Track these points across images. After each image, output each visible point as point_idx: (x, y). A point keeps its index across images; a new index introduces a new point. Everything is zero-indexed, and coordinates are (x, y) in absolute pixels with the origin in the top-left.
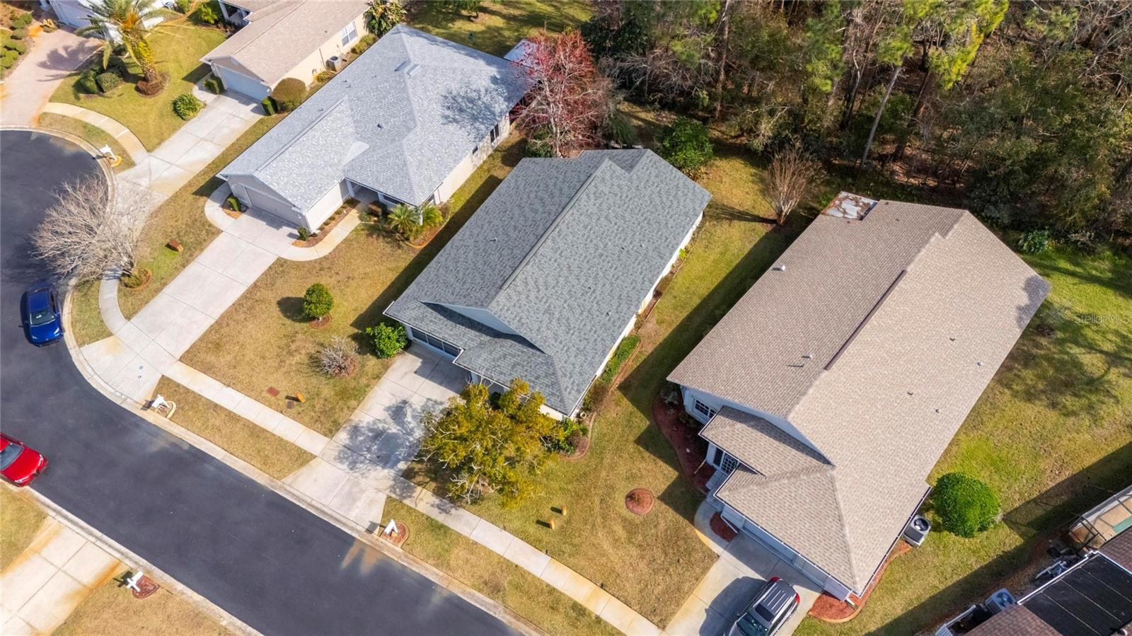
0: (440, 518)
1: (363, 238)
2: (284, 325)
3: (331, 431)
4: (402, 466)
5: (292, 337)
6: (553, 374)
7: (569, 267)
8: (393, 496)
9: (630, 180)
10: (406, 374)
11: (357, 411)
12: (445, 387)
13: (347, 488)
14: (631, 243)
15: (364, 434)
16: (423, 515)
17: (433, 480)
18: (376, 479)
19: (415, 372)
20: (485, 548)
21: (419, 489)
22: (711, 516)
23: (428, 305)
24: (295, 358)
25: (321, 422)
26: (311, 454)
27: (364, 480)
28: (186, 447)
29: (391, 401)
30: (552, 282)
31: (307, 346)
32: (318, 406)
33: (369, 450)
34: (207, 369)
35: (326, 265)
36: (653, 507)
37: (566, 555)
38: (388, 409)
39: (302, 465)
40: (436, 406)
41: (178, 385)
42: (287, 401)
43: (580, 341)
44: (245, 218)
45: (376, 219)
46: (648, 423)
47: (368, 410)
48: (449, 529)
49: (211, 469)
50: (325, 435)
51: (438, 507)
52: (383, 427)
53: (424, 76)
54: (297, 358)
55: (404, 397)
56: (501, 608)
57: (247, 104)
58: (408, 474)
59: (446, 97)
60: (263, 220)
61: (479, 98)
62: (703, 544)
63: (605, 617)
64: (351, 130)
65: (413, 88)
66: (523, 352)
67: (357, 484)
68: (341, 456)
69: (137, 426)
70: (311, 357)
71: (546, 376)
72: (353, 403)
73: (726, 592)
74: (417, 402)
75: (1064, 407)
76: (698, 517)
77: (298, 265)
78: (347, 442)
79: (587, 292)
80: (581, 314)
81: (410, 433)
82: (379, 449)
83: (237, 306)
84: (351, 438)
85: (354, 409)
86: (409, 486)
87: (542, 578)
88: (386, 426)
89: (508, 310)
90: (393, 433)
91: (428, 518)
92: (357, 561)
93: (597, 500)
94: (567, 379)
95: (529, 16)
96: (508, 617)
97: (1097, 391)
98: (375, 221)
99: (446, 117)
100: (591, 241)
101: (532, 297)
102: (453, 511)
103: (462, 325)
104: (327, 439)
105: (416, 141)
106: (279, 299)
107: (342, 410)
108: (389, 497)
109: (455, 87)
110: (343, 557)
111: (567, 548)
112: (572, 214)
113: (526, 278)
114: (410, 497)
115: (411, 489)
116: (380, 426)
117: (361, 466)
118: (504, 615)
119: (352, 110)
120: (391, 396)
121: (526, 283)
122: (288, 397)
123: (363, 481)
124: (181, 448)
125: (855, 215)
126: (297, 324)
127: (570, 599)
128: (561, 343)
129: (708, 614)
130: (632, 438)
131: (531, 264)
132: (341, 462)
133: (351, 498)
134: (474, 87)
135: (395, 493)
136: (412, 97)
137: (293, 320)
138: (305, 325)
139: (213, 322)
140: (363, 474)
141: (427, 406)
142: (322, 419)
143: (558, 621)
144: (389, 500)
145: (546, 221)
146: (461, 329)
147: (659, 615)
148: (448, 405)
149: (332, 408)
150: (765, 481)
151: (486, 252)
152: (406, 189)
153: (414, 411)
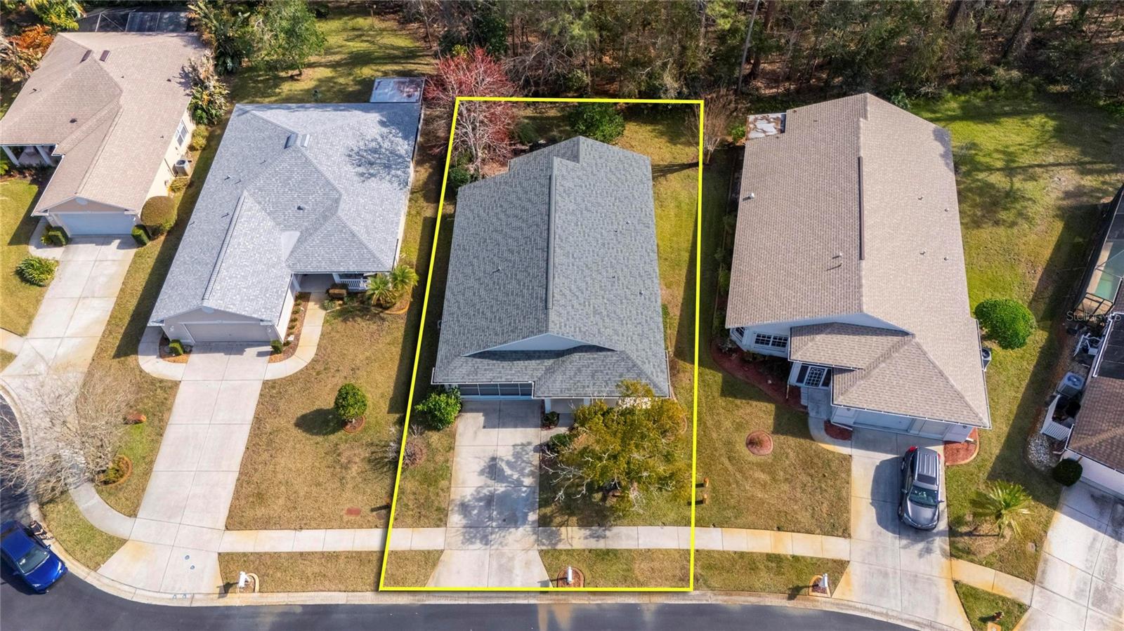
0: (601, 545)
1: (340, 325)
2: (317, 443)
3: (440, 520)
4: (533, 517)
5: (335, 449)
6: (634, 366)
7: (587, 266)
8: (544, 548)
9: (583, 169)
10: (476, 433)
11: (452, 489)
12: (522, 427)
13: (495, 564)
14: (618, 224)
15: (475, 507)
16: (584, 550)
17: (571, 514)
18: (517, 541)
19: (484, 427)
20: (660, 550)
21: (563, 529)
22: (823, 427)
23: (474, 356)
24: (353, 470)
25: (424, 516)
26: (437, 551)
27: (506, 548)
28: (299, 610)
29: (482, 464)
30: (583, 286)
31: (357, 452)
32: (411, 504)
33: (491, 519)
34: (266, 524)
35: (319, 367)
37: (733, 519)
38: (482, 472)
39: (434, 565)
40: (526, 448)
41: (245, 554)
42: (375, 513)
43: (636, 327)
44: (195, 358)
45: (341, 302)
46: (720, 375)
47: (463, 483)
48: (616, 550)
49: (343, 616)
50: (438, 526)
51: (591, 536)
52: (490, 491)
53: (318, 143)
55: (491, 454)
56: (709, 593)
57: (109, 243)
58: (544, 522)
59: (350, 156)
60: (219, 352)
61: (380, 147)
62: (833, 453)
63: (799, 552)
64: (270, 224)
66: (594, 359)
67: (502, 555)
68: (468, 537)
69: (228, 617)
70: (369, 461)
71: (628, 371)
72: (443, 483)
73: (876, 481)
74: (505, 453)
75: (1004, 221)
77: (291, 380)
78: (464, 522)
79: (614, 282)
80: (622, 303)
81: (519, 483)
82: (500, 513)
83: (253, 447)
84: (465, 516)
85: (449, 488)
86: (552, 532)
87: (726, 549)
88: (492, 489)
90: (503, 492)
91: (590, 551)
92: (553, 623)
93: (726, 462)
94: (647, 365)
95: (351, 58)
96: (720, 597)
97: (1016, 200)
98: (340, 305)
99: (362, 175)
100: (589, 235)
101: (577, 306)
102: (608, 533)
103: (519, 360)
104: (442, 529)
106: (293, 422)
107: (438, 494)
108: (541, 552)
111: (729, 513)
112: (559, 217)
114: (560, 541)
115: (557, 534)
116: (485, 491)
117: (494, 536)
118: (715, 598)
119: (260, 203)
120: (477, 460)
122: (373, 510)
123: (506, 550)
124: (294, 614)
125: (774, 132)
126: (332, 437)
127: (761, 554)
128: (623, 335)
129: (875, 507)
130: (716, 395)
131: (556, 276)
132: (472, 543)
133: (505, 570)
134: (369, 137)
135: (544, 544)
137: (324, 435)
138: (340, 434)
139: (236, 475)
140: (501, 543)
141: (518, 452)
142: (423, 513)
143: (765, 577)
144: (543, 554)
145: (541, 233)
146: (521, 364)
147: (838, 526)
148: (536, 442)
149: (427, 498)
150: (866, 373)
151: (498, 284)
152: (369, 259)
153: (508, 463)
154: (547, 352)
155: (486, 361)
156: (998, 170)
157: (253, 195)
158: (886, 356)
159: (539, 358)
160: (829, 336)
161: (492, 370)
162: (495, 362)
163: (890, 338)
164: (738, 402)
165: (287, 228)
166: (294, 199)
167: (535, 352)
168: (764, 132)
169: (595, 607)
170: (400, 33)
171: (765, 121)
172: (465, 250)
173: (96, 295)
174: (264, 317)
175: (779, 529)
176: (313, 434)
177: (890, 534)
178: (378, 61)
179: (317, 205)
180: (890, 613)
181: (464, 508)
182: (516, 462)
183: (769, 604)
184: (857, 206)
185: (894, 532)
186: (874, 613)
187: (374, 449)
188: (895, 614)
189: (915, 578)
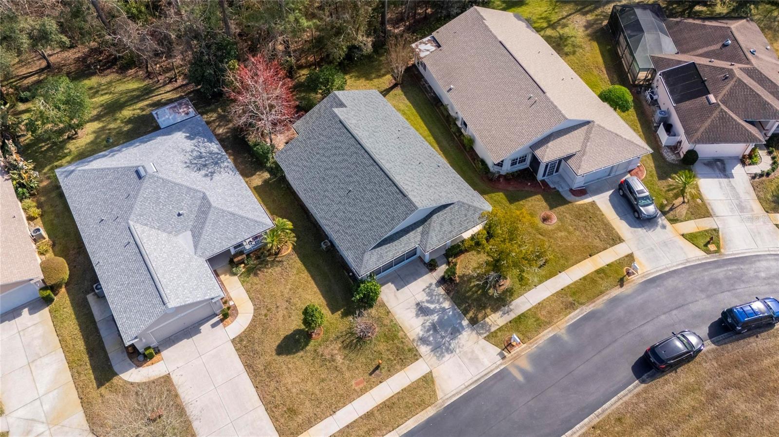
0: (512, 316)
1: (255, 279)
2: (302, 357)
3: (415, 355)
4: (465, 323)
5: (318, 355)
6: (469, 206)
7: (402, 163)
8: (485, 335)
9: (352, 109)
10: (395, 296)
11: (408, 335)
12: (419, 278)
13: (466, 360)
14: (395, 133)
15: (429, 336)
16: (507, 324)
17: (485, 308)
18: (468, 341)
19: (398, 290)
20: (544, 300)
21: (487, 319)
22: (571, 194)
25: (405, 359)
26: (428, 373)
27: (464, 348)
29: (413, 311)
30: (410, 175)
31: (332, 347)
32: (390, 357)
33: (443, 337)
34: (309, 423)
35: (263, 311)
37: (566, 263)
38: (417, 315)
39: (433, 382)
40: (431, 288)
42: (373, 375)
43: (452, 185)
44: (165, 353)
45: (243, 265)
46: (501, 193)
47: (411, 327)
48: (522, 314)
50: (417, 359)
51: (504, 314)
52: (430, 323)
53: (161, 166)
54: (339, 358)
55: (413, 303)
56: (584, 307)
58: (474, 322)
59: (188, 167)
61: (201, 153)
62: (585, 204)
64: (165, 235)
65: (169, 177)
67: (465, 353)
68: (438, 355)
70: (345, 348)
71: (468, 211)
72: (400, 334)
73: (614, 207)
74: (422, 297)
76: (568, 198)
77: (251, 328)
78: (430, 348)
79: (422, 166)
80: (435, 176)
81: (444, 310)
82: (446, 331)
83: (259, 384)
84: (428, 345)
85: (405, 335)
86: (482, 324)
87: (575, 280)
88: (430, 321)
90: (438, 319)
91: (510, 322)
92: (522, 371)
94: (475, 203)
96: (590, 306)
98: (244, 267)
99: (206, 175)
100: (388, 146)
101: (417, 187)
102: (511, 307)
103: (402, 236)
104: (421, 360)
105: (218, 200)
106: (274, 353)
107: (402, 342)
108: (485, 338)
109: (181, 157)
110: (515, 378)
111: (562, 262)
112: (366, 142)
113: (404, 183)
114: (490, 326)
115: (485, 324)
116: (428, 324)
117: (453, 345)
118: (588, 308)
120: (409, 310)
121: (407, 184)
122: (371, 374)
126: (308, 348)
127: (593, 273)
128: (451, 193)
129: (623, 220)
130: (508, 204)
131: (394, 176)
132: (443, 356)
133: (474, 360)
134: (189, 150)
135: (483, 334)
136: (177, 181)
137: (302, 349)
138: (312, 343)
139: (263, 408)
140: (459, 347)
141: (429, 293)
142: (403, 357)
143: (604, 284)
144: (487, 338)
145: (363, 156)
146: (404, 239)
147: (617, 240)
148: (434, 282)
149: (398, 348)
150: (583, 151)
151: (357, 199)
152: (254, 225)
153: (428, 301)
154: (415, 223)
155: (383, 247)
156: (547, 27)
157: (137, 221)
158: (587, 139)
159: (413, 229)
160: (554, 141)
161: (390, 251)
162: (389, 245)
163: (583, 128)
164: (521, 202)
165: (178, 233)
166: (171, 210)
167: (408, 227)
168: (428, 50)
169: (535, 349)
170: (125, 80)
171: (423, 45)
172: (313, 190)
173: (41, 355)
174: (213, 296)
175: (590, 256)
176: (294, 353)
177: (640, 229)
178: (129, 104)
179: (190, 207)
180: (668, 266)
181: (423, 340)
182: (431, 298)
183: (614, 295)
184: (520, 67)
185: (640, 227)
186: (661, 270)
187: (341, 339)
188: (670, 265)
189: (665, 244)
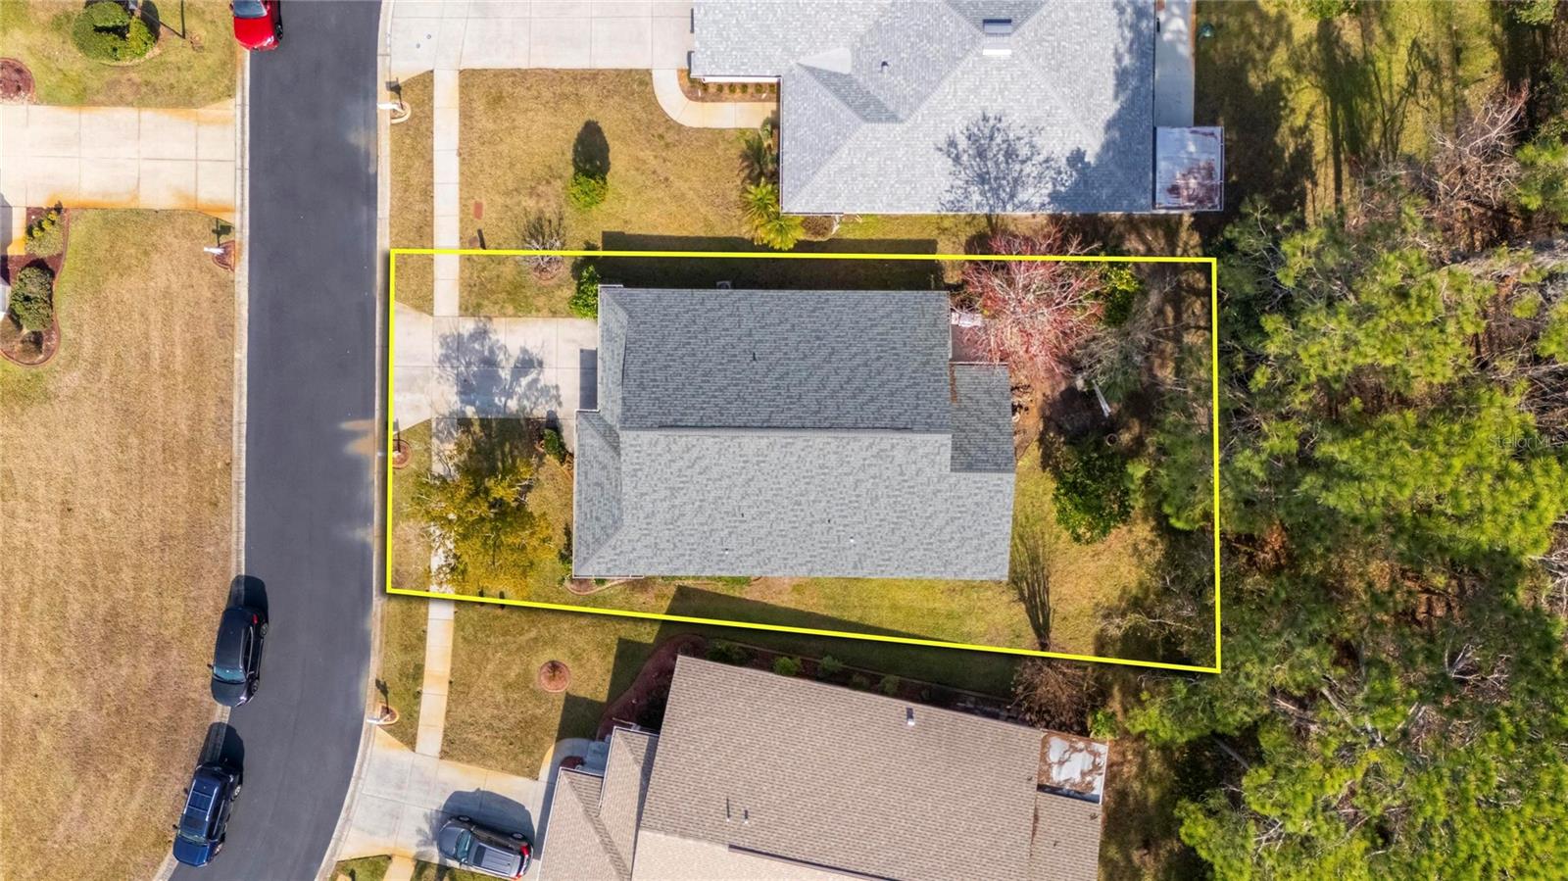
1: (734, 152)
2: (563, 154)
4: (470, 411)
5: (551, 176)
8: (434, 425)
9: (941, 478)
10: (574, 341)
11: (503, 319)
12: (581, 396)
13: (417, 372)
15: (483, 346)
17: (471, 455)
18: (442, 394)
19: (582, 351)
21: (454, 444)
24: (529, 202)
25: (471, 291)
26: (432, 309)
27: (435, 382)
28: (371, 170)
29: (535, 351)
31: (551, 203)
32: (486, 274)
33: (468, 364)
34: (466, 116)
35: (670, 137)
36: (557, 691)
37: (462, 633)
38: (524, 351)
39: (417, 308)
40: (553, 401)
41: (431, 98)
42: (476, 234)
43: (668, 541)
47: (511, 331)
49: (365, 217)
50: (460, 307)
52: (501, 361)
53: (999, 69)
54: (530, 203)
55: (546, 360)
58: (464, 423)
59: (986, 120)
62: (542, 758)
63: (425, 699)
64: (861, 29)
65: (963, 73)
67: (427, 379)
68: (448, 338)
69: (366, 98)
70: (540, 219)
72: (510, 308)
73: (505, 801)
74: (548, 377)
76: (568, 743)
77: (650, 103)
78: (466, 334)
79: (735, 515)
81: (509, 395)
82: (474, 375)
83: (557, 76)
84: (471, 336)
85: (505, 315)
86: (451, 433)
87: (430, 622)
88: (504, 363)
89: (639, 452)
90: (500, 377)
92: (354, 435)
93: (533, 634)
96: (379, 610)
104: (456, 312)
105: (878, 139)
106: (593, 118)
107: (496, 303)
108: (429, 422)
109: (1016, 120)
110: (353, 418)
111: (469, 630)
113: (694, 446)
114: (441, 441)
115: (448, 438)
116: (501, 357)
117: (449, 369)
120: (539, 344)
121: (688, 450)
122: (480, 232)
123: (433, 383)
124: (368, 166)
125: (1056, 777)
126: (571, 169)
127: (424, 659)
129: (474, 793)
130: (621, 635)
132: (442, 345)
133: (411, 384)
135: (438, 424)
136: (945, 83)
137: (574, 160)
139: (523, 66)
140: (441, 377)
141: (549, 391)
142: (476, 289)
143: (397, 658)
144: (427, 424)
146: (618, 394)
147: (452, 748)
148: (560, 414)
149: (493, 292)
150: (593, 818)
151: (729, 361)
152: (799, 179)
153: (536, 381)
165: (856, 53)
166: (898, 52)
168: (1061, 763)
171: (1088, 767)
175: (451, 682)
176: (575, 146)
177: (443, 802)
179: (889, 89)
180: (361, 781)
181: (481, 334)
182: (537, 390)
183: (372, 659)
185: (445, 806)
186: (361, 766)
187: (555, 222)
188: (360, 786)
189: (395, 816)
